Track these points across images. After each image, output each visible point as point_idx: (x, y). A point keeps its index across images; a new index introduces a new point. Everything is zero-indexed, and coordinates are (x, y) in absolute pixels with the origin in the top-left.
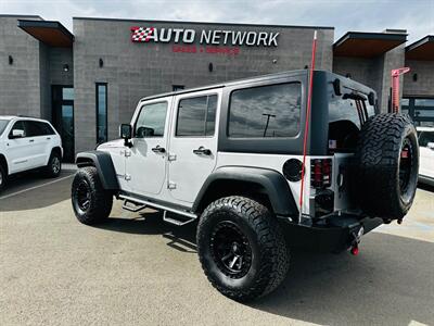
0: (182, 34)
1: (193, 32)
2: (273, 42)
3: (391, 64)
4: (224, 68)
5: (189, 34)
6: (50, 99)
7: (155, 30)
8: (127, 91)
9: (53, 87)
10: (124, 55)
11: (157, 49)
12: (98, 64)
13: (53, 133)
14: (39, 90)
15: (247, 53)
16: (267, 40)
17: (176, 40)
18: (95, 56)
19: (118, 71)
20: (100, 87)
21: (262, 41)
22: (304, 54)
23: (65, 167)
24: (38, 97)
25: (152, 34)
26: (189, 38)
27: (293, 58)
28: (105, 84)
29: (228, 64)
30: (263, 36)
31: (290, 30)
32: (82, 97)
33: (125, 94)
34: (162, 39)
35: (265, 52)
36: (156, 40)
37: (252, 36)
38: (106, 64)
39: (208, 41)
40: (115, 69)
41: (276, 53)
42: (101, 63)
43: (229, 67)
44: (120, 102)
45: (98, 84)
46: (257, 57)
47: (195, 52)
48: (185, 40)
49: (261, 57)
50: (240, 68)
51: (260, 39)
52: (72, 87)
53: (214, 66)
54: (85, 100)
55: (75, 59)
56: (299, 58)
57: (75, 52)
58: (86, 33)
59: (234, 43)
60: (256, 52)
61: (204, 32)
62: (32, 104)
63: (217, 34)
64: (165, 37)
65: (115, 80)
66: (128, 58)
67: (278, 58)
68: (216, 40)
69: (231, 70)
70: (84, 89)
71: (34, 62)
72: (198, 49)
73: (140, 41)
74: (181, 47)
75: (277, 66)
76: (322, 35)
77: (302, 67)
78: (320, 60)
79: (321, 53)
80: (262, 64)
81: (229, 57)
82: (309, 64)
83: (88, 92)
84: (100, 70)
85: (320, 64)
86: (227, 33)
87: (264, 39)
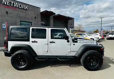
3: (51, 19)
4: (12, 13)
15: (19, 10)
21: (23, 8)
27: (32, 14)
29: (13, 12)
31: (30, 6)
35: (24, 11)
37: (20, 5)
39: (5, 4)
41: (27, 12)
43: (14, 13)
46: (22, 12)
50: (17, 14)
51: (23, 7)
53: (8, 12)
59: (15, 6)
60: (22, 10)
72: (2, 6)
75: (28, 15)
76: (38, 9)
77: (34, 17)
78: (38, 15)
79: (38, 14)
80: (24, 14)
81: (13, 10)
82: (36, 16)
85: (38, 17)
86: (12, 2)
87: (24, 7)
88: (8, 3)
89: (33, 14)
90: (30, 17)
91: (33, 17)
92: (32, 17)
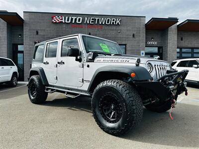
0: (76, 19)
1: (81, 18)
2: (118, 23)
3: (171, 32)
4: (96, 35)
5: (79, 19)
6: (12, 50)
7: (63, 17)
9: (13, 44)
10: (48, 29)
11: (64, 26)
12: (35, 33)
13: (14, 65)
14: (6, 46)
15: (107, 28)
16: (116, 22)
17: (73, 22)
18: (34, 30)
19: (46, 37)
21: (113, 23)
22: (132, 28)
23: (18, 82)
24: (6, 49)
25: (62, 19)
26: (79, 21)
27: (127, 30)
29: (98, 33)
30: (114, 20)
31: (126, 17)
32: (28, 49)
34: (66, 22)
35: (114, 28)
36: (64, 22)
37: (108, 20)
38: (39, 33)
39: (88, 22)
40: (44, 35)
41: (120, 28)
42: (37, 33)
45: (35, 43)
46: (111, 30)
47: (82, 27)
48: (77, 22)
49: (113, 30)
50: (103, 35)
51: (112, 22)
52: (23, 44)
53: (91, 34)
54: (30, 51)
55: (24, 31)
57: (24, 28)
58: (30, 19)
59: (100, 23)
60: (110, 28)
61: (86, 18)
63: (92, 19)
64: (68, 20)
66: (50, 30)
67: (121, 30)
68: (92, 22)
70: (29, 45)
71: (4, 32)
72: (84, 27)
73: (56, 23)
74: (75, 25)
75: (120, 34)
76: (141, 20)
77: (132, 35)
78: (140, 31)
79: (140, 28)
80: (113, 33)
81: (98, 30)
82: (135, 33)
83: (31, 46)
84: (37, 36)
85: (140, 33)
86: (97, 19)
88: (91, 20)
89: (130, 30)
90: (124, 36)
91: (130, 35)
92: (127, 35)
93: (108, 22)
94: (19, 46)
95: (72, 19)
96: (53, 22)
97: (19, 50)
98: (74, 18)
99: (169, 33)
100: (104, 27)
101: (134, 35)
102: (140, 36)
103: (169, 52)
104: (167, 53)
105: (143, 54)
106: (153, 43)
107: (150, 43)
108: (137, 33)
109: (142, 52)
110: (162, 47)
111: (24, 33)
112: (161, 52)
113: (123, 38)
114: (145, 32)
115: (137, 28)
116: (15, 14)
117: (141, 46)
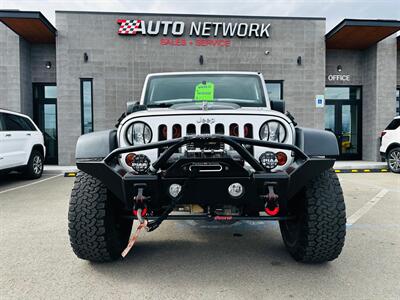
0: (170, 26)
1: (182, 25)
2: (265, 33)
3: (383, 53)
4: (215, 60)
5: (179, 26)
6: (31, 97)
7: (143, 23)
8: (114, 86)
9: (34, 84)
10: (110, 49)
11: (145, 42)
12: (82, 59)
13: (35, 130)
14: (19, 88)
15: (239, 44)
16: (259, 31)
17: (165, 32)
18: (79, 51)
19: (104, 66)
20: (85, 83)
21: (253, 32)
22: (296, 45)
23: (46, 168)
24: (19, 94)
25: (140, 27)
26: (178, 30)
27: (285, 49)
28: (91, 80)
29: (219, 56)
30: (255, 27)
31: (281, 21)
32: (66, 94)
33: (111, 89)
34: (150, 32)
36: (144, 32)
37: (243, 27)
38: (91, 59)
39: (198, 33)
40: (101, 63)
41: (267, 44)
42: (86, 58)
43: (221, 59)
44: (107, 98)
45: (83, 80)
46: (249, 49)
47: (184, 44)
48: (174, 32)
49: (253, 49)
50: (231, 60)
51: (251, 30)
52: (55, 84)
53: (205, 59)
54: (70, 97)
55: (57, 54)
56: (291, 49)
57: (58, 47)
58: (70, 27)
59: (225, 34)
60: (247, 44)
61: (193, 24)
62: (11, 102)
63: (207, 26)
64: (153, 29)
65: (101, 75)
66: (115, 52)
67: (271, 49)
68: (206, 31)
69: (223, 62)
70: (69, 85)
71: (14, 57)
72: (188, 42)
73: (127, 35)
74: (171, 39)
75: (269, 57)
76: (315, 25)
78: (313, 50)
79: (313, 44)
80: (254, 56)
81: (220, 49)
82: (302, 55)
83: (72, 88)
84: (85, 65)
85: (313, 55)
86: (217, 24)
87: (256, 31)
88: (204, 28)
90: (279, 63)
91: (292, 60)
92: (286, 60)
93: (242, 32)
94: (46, 87)
95: (162, 26)
96: (120, 34)
97: (47, 96)
98: (167, 24)
99: (378, 54)
100: (232, 43)
101: (299, 61)
102: (313, 62)
103: (378, 99)
104: (373, 98)
105: (320, 101)
106: (342, 79)
107: (333, 78)
108: (306, 55)
109: (318, 97)
110: (361, 87)
111: (57, 59)
112: (358, 98)
113: (275, 65)
114: (324, 53)
115: (307, 45)
116: (37, 16)
117: (315, 85)
